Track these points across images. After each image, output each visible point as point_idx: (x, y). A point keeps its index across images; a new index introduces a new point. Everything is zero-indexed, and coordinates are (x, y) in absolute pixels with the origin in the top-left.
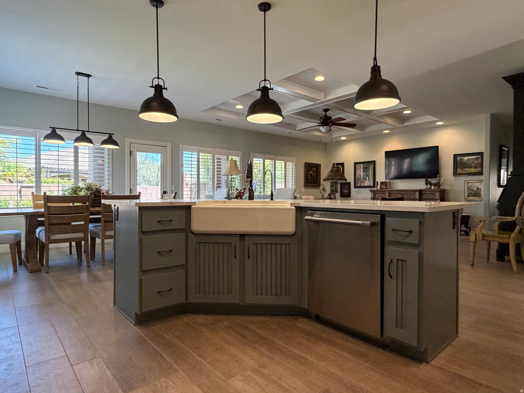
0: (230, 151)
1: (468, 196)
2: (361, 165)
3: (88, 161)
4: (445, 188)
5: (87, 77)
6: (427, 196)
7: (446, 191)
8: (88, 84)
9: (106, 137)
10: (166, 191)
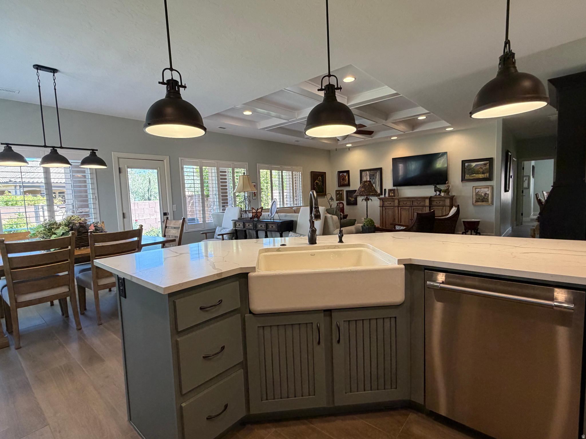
0: (236, 163)
1: (476, 201)
2: (368, 172)
3: (64, 172)
4: (453, 194)
5: (51, 72)
6: (437, 203)
7: (454, 197)
8: (55, 82)
9: (87, 154)
10: (167, 212)
